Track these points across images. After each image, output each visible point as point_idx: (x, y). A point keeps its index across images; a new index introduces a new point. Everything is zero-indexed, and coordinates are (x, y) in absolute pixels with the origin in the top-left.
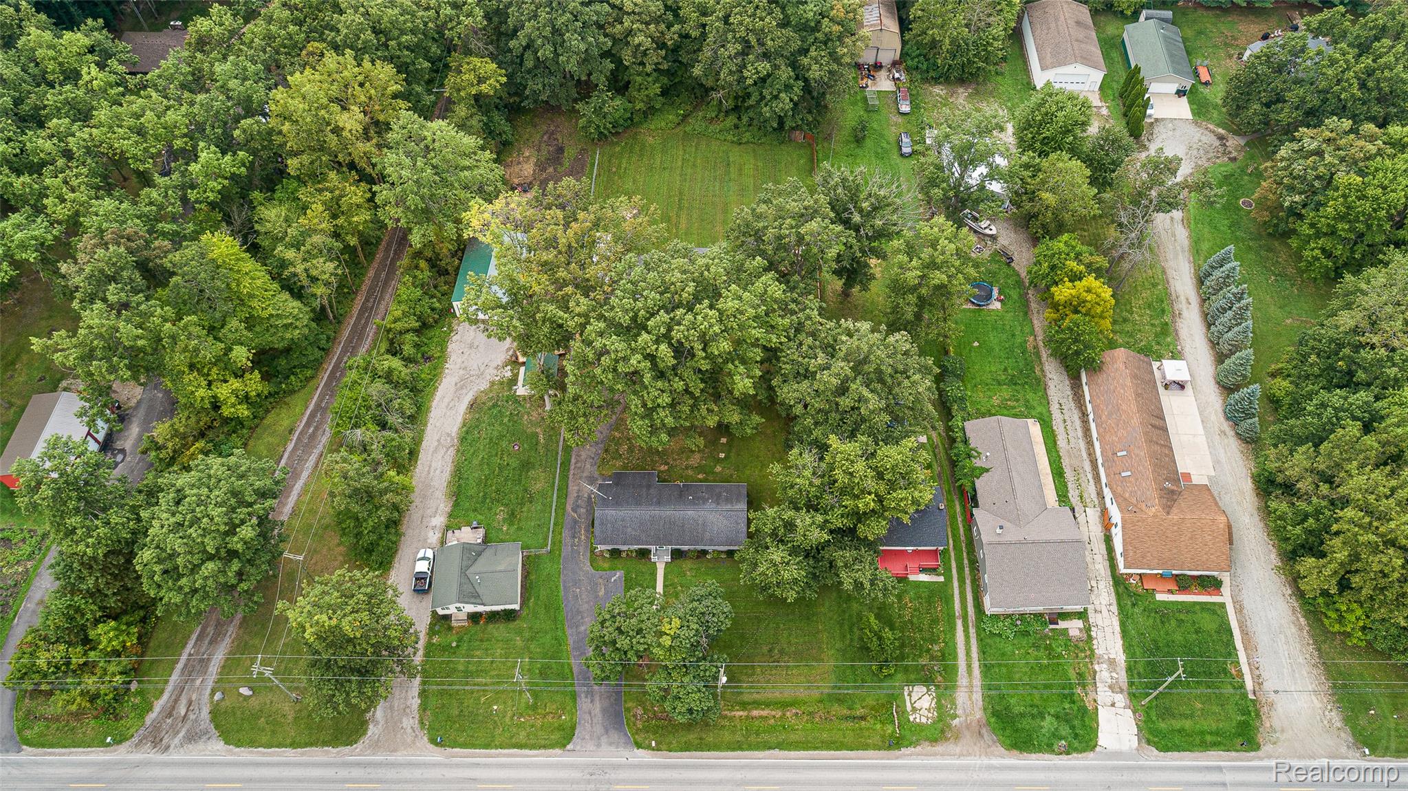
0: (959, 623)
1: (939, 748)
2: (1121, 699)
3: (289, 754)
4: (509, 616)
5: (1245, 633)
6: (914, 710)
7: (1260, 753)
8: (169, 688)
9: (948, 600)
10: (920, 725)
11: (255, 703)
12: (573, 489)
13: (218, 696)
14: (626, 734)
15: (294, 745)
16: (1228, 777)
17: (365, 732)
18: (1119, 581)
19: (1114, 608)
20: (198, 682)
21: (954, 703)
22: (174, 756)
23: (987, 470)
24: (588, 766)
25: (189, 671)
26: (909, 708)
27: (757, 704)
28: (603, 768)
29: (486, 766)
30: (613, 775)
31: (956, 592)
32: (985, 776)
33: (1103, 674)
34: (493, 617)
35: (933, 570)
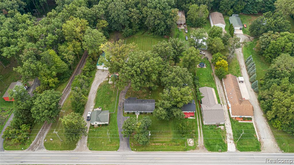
0: (198, 127)
1: (195, 151)
2: (232, 141)
3: (60, 152)
4: (106, 125)
5: (257, 129)
6: (189, 143)
7: (261, 152)
8: (36, 139)
9: (196, 122)
10: (191, 146)
11: (53, 142)
12: (120, 101)
13: (46, 140)
14: (130, 148)
15: (61, 150)
16: (255, 157)
17: (76, 148)
18: (231, 119)
19: (230, 124)
20: (42, 138)
21: (198, 142)
22: (36, 152)
23: (204, 97)
24: (122, 154)
25: (40, 136)
26: (188, 143)
27: (157, 142)
28: (125, 155)
29: (100, 154)
30: (127, 156)
31: (198, 121)
32: (204, 156)
33: (228, 137)
34: (103, 125)
35: (193, 116)
